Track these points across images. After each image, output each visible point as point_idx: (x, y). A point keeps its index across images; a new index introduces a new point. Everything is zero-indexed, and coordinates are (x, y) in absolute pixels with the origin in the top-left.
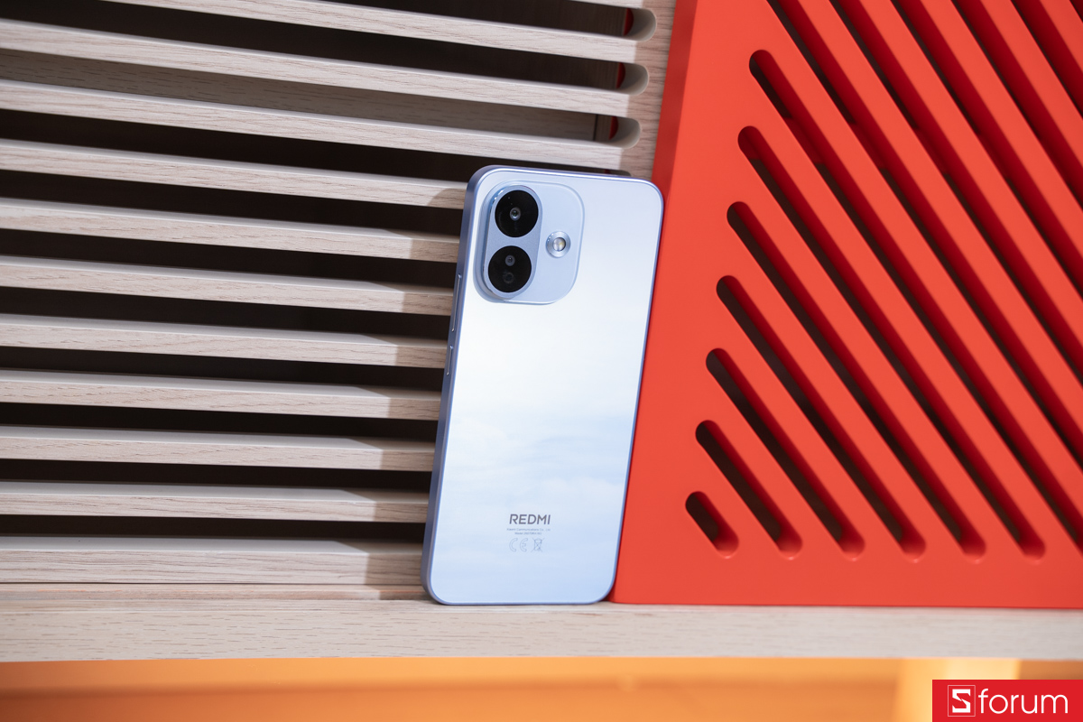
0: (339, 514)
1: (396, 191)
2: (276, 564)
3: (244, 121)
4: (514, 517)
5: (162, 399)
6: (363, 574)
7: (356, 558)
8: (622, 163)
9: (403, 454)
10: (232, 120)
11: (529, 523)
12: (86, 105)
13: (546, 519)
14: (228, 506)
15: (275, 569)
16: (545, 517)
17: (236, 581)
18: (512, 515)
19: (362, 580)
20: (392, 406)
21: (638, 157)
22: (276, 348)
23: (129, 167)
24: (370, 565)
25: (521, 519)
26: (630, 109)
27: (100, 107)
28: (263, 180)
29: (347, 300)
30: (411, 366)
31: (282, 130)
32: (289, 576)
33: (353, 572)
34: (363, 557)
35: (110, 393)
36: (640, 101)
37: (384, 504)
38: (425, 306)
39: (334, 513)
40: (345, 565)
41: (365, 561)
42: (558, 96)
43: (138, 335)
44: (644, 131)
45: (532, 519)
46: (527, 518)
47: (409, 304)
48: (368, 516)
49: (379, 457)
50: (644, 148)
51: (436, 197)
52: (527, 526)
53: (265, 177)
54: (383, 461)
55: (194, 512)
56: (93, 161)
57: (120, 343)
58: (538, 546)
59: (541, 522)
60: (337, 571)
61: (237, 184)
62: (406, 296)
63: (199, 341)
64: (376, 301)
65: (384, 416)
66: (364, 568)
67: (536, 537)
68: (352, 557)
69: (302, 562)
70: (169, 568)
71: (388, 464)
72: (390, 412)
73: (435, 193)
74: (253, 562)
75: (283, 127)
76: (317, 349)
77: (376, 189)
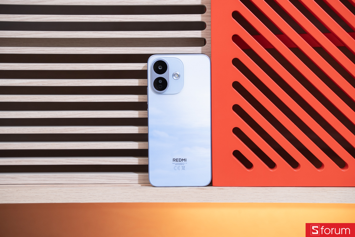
0: (127, 162)
1: (131, 66)
2: (110, 178)
3: (84, 50)
4: (174, 160)
5: (71, 131)
6: (137, 181)
7: (135, 176)
8: (202, 51)
9: (145, 144)
10: (80, 50)
11: (179, 161)
12: (40, 51)
13: (185, 160)
14: (94, 161)
15: (110, 179)
16: (185, 159)
17: (99, 183)
18: (173, 159)
19: (137, 182)
20: (139, 129)
21: (207, 49)
22: (102, 114)
23: (54, 66)
24: (139, 178)
25: (176, 160)
26: (202, 35)
27: (44, 51)
28: (92, 66)
29: (121, 99)
30: (143, 117)
31: (95, 52)
32: (115, 181)
33: (134, 180)
34: (137, 175)
35: (56, 130)
36: (205, 32)
37: (141, 159)
38: (145, 99)
39: (126, 162)
40: (131, 178)
41: (137, 176)
42: (178, 33)
43: (62, 113)
44: (208, 41)
45: (180, 160)
46: (178, 160)
47: (140, 99)
48: (136, 163)
49: (137, 145)
50: (209, 46)
51: (144, 67)
52: (179, 162)
53: (92, 65)
54: (139, 146)
55: (84, 163)
56: (43, 66)
57: (57, 116)
58: (183, 168)
59: (184, 161)
60: (129, 180)
61: (84, 68)
62: (139, 97)
63: (79, 114)
64: (130, 99)
65: (137, 133)
66: (137, 179)
67: (182, 165)
68: (133, 175)
69: (118, 177)
70: (79, 179)
71: (141, 147)
72: (139, 132)
73: (144, 66)
74: (103, 177)
75: (95, 51)
76: (114, 114)
77: (125, 66)
